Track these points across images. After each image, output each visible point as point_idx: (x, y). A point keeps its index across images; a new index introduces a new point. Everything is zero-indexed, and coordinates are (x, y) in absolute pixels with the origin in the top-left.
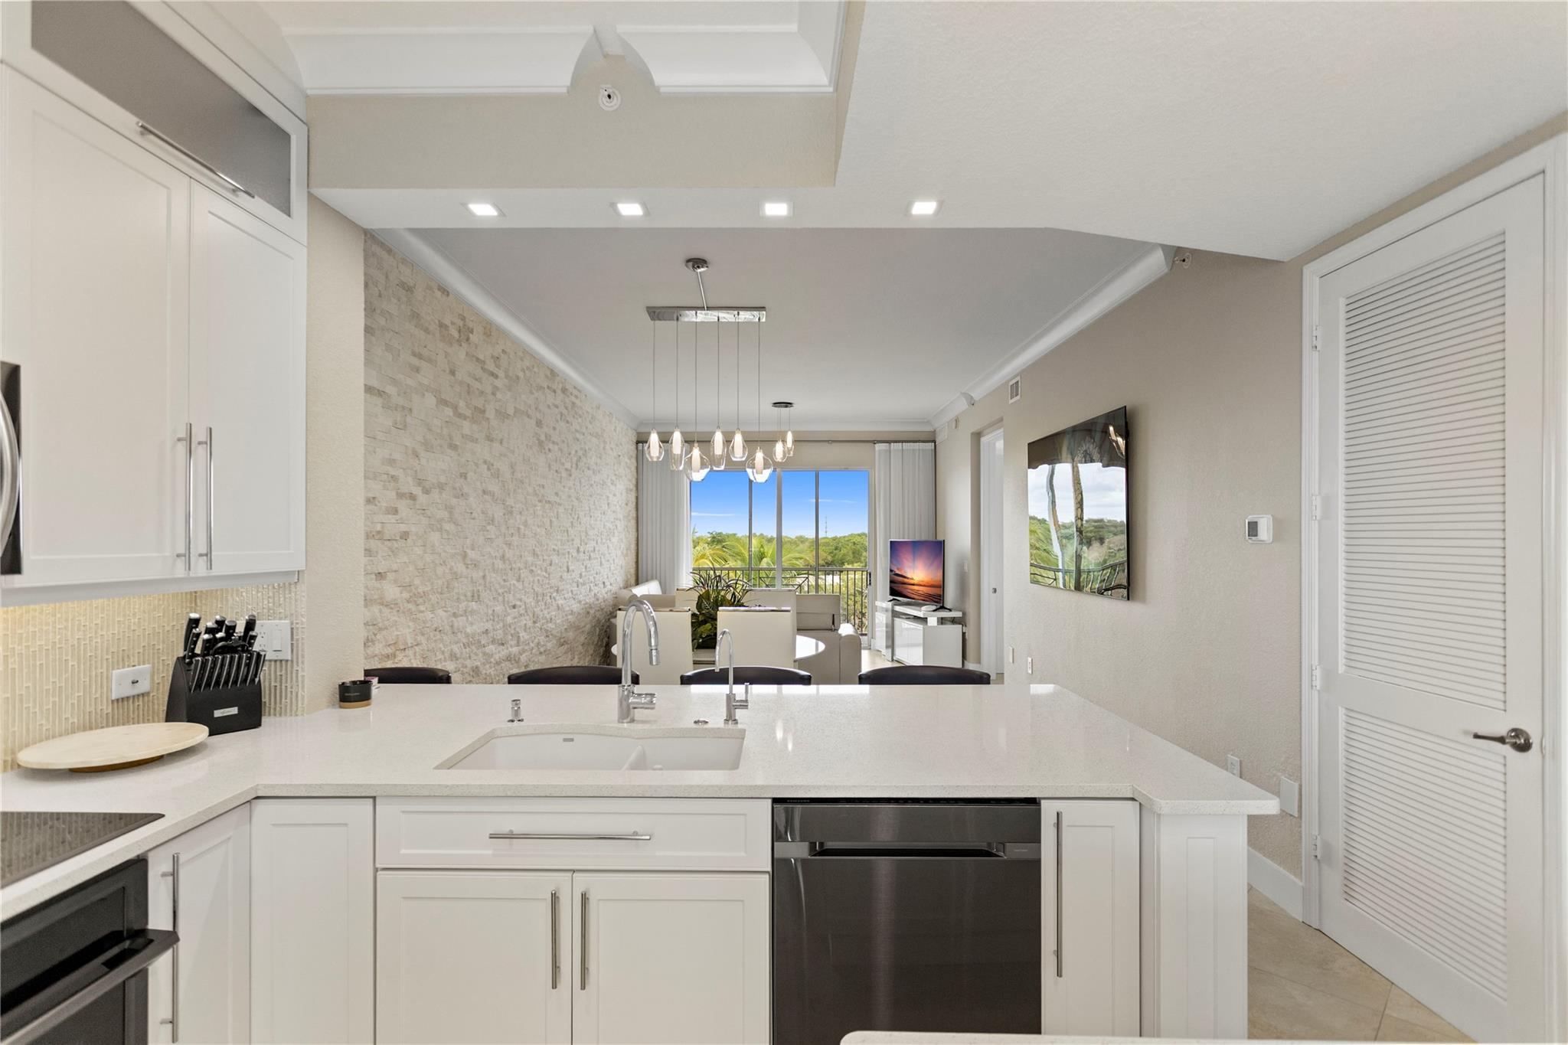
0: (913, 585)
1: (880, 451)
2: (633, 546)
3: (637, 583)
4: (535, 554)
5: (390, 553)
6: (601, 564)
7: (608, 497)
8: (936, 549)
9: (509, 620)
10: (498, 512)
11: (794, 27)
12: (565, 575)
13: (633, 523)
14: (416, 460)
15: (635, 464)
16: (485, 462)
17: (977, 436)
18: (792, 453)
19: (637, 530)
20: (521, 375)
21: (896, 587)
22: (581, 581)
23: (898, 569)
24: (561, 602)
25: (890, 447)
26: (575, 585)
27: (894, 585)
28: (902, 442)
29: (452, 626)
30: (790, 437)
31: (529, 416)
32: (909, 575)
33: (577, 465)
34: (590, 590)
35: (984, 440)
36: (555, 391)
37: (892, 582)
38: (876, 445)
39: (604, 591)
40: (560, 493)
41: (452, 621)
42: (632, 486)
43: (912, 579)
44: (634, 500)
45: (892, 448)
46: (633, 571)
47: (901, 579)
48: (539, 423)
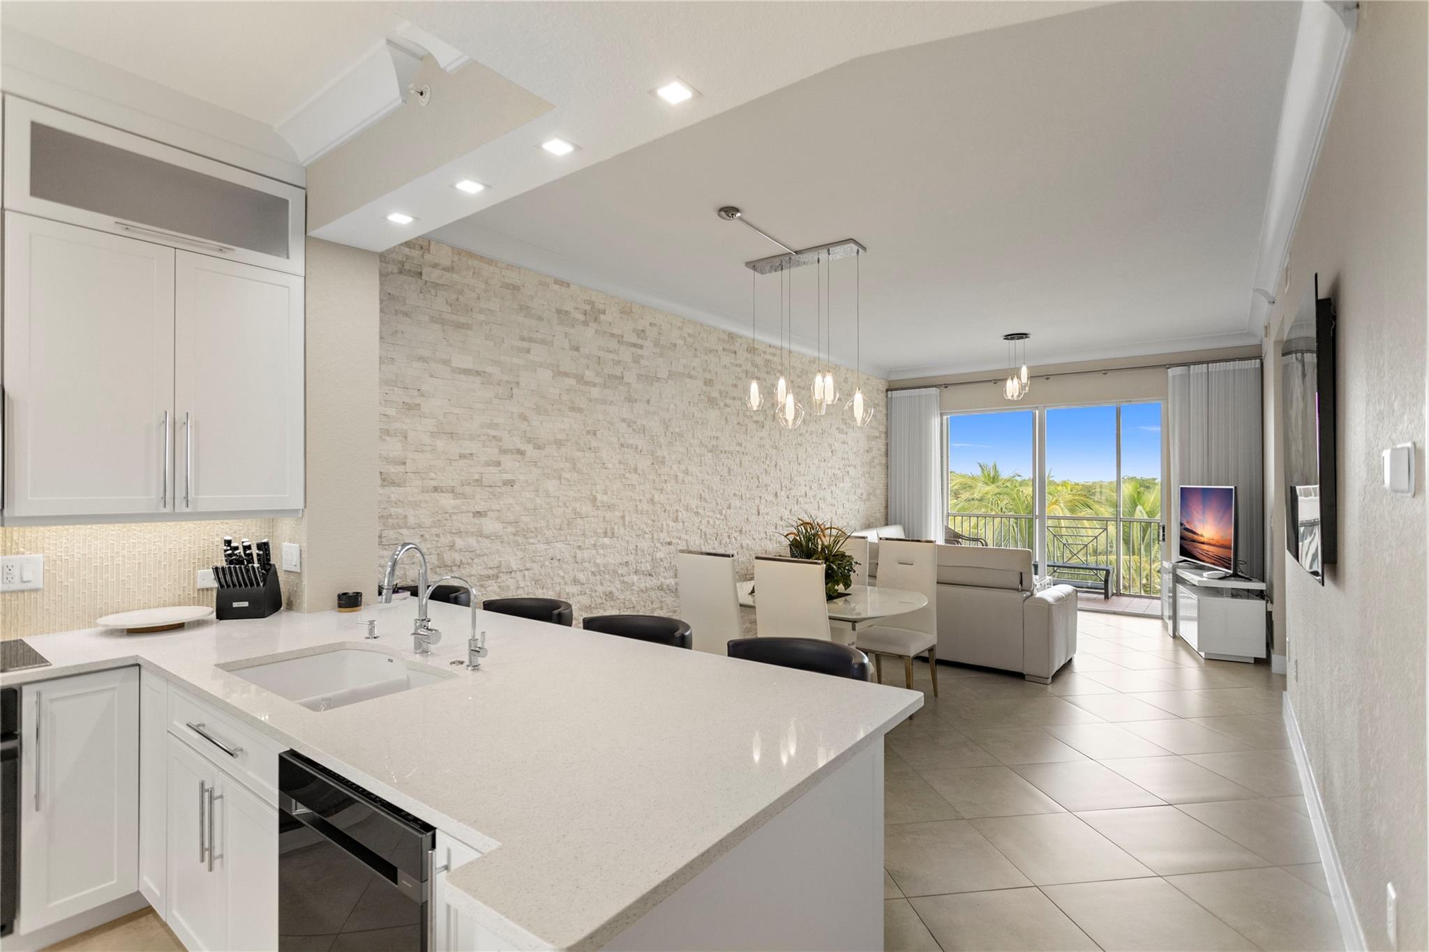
0: (1203, 543)
1: (1174, 376)
5: (491, 497)
9: (659, 555)
10: (644, 463)
12: (754, 518)
14: (526, 423)
16: (624, 420)
23: (1188, 523)
25: (1189, 370)
28: (1222, 360)
29: (575, 557)
32: (1199, 532)
38: (1170, 369)
41: (576, 553)
43: (1202, 536)
45: (1192, 372)
47: (1190, 535)
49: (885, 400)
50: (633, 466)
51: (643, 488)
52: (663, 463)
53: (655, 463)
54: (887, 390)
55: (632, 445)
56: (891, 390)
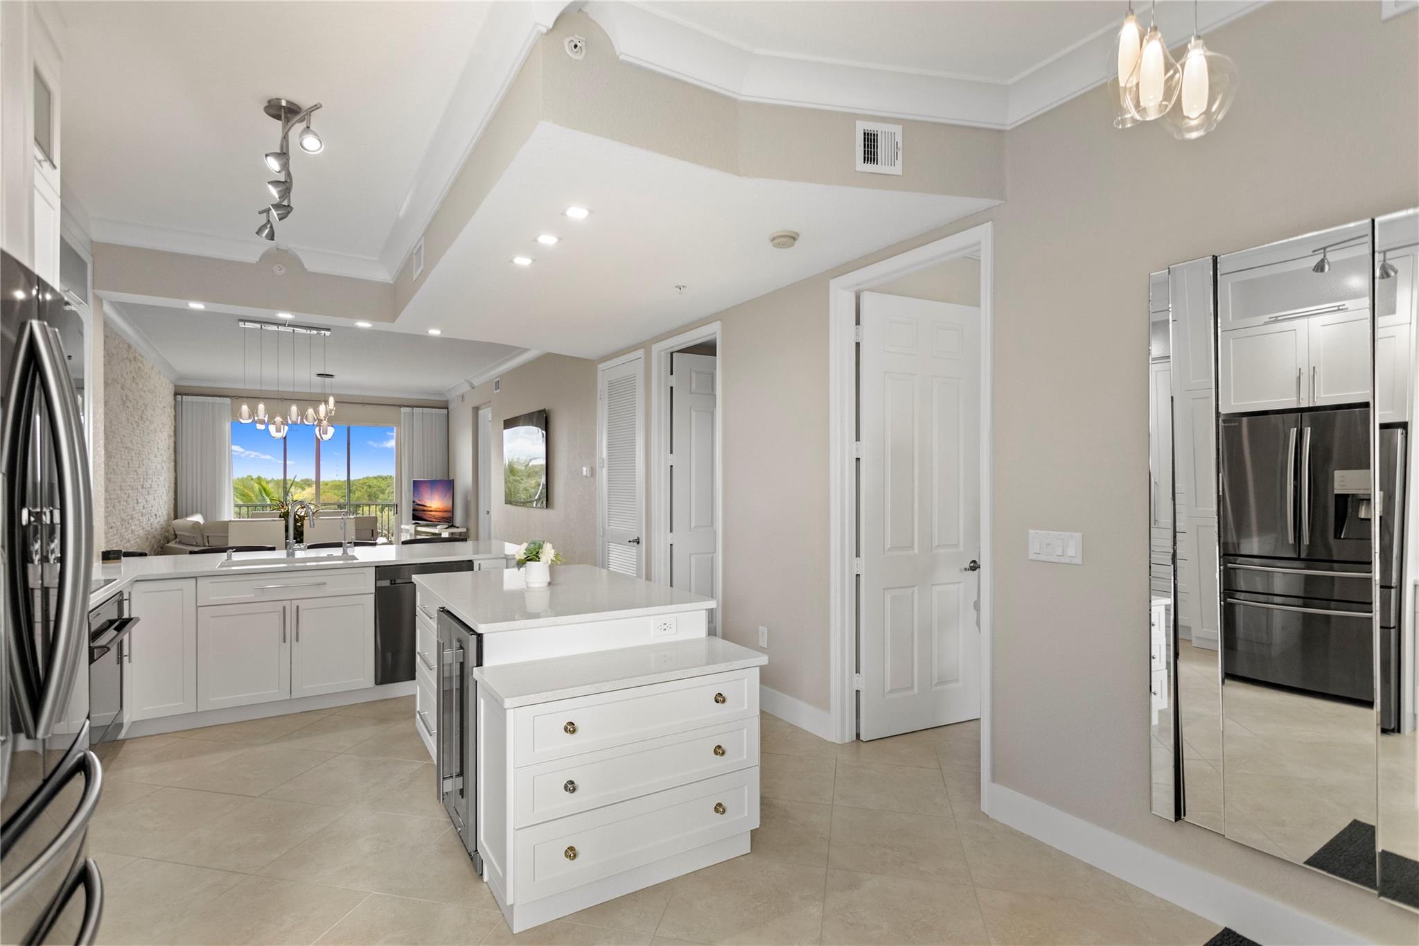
0: (430, 511)
1: (404, 413)
2: (173, 485)
3: (176, 518)
4: (121, 489)
6: (155, 499)
7: (158, 443)
8: (448, 485)
11: (376, 259)
13: (173, 464)
15: (174, 413)
17: (476, 410)
18: (333, 412)
19: (176, 471)
20: (114, 352)
21: (417, 514)
22: (144, 511)
23: (419, 500)
24: (133, 527)
25: (413, 410)
26: (140, 514)
27: (415, 512)
28: (422, 407)
30: (331, 400)
31: (118, 383)
32: (428, 505)
33: (141, 417)
34: (149, 520)
35: (481, 412)
36: (130, 361)
37: (414, 510)
38: (402, 409)
39: (156, 522)
40: (133, 441)
42: (172, 434)
43: (430, 507)
44: (173, 444)
45: (414, 411)
46: (172, 506)
47: (421, 507)
48: (122, 388)
49: (174, 402)
54: (176, 394)
56: (182, 394)
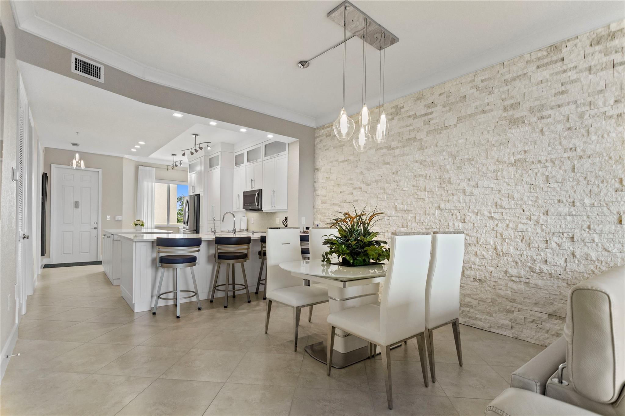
50: (423, 188)
51: (432, 200)
52: (449, 182)
53: (442, 183)
55: (422, 175)
